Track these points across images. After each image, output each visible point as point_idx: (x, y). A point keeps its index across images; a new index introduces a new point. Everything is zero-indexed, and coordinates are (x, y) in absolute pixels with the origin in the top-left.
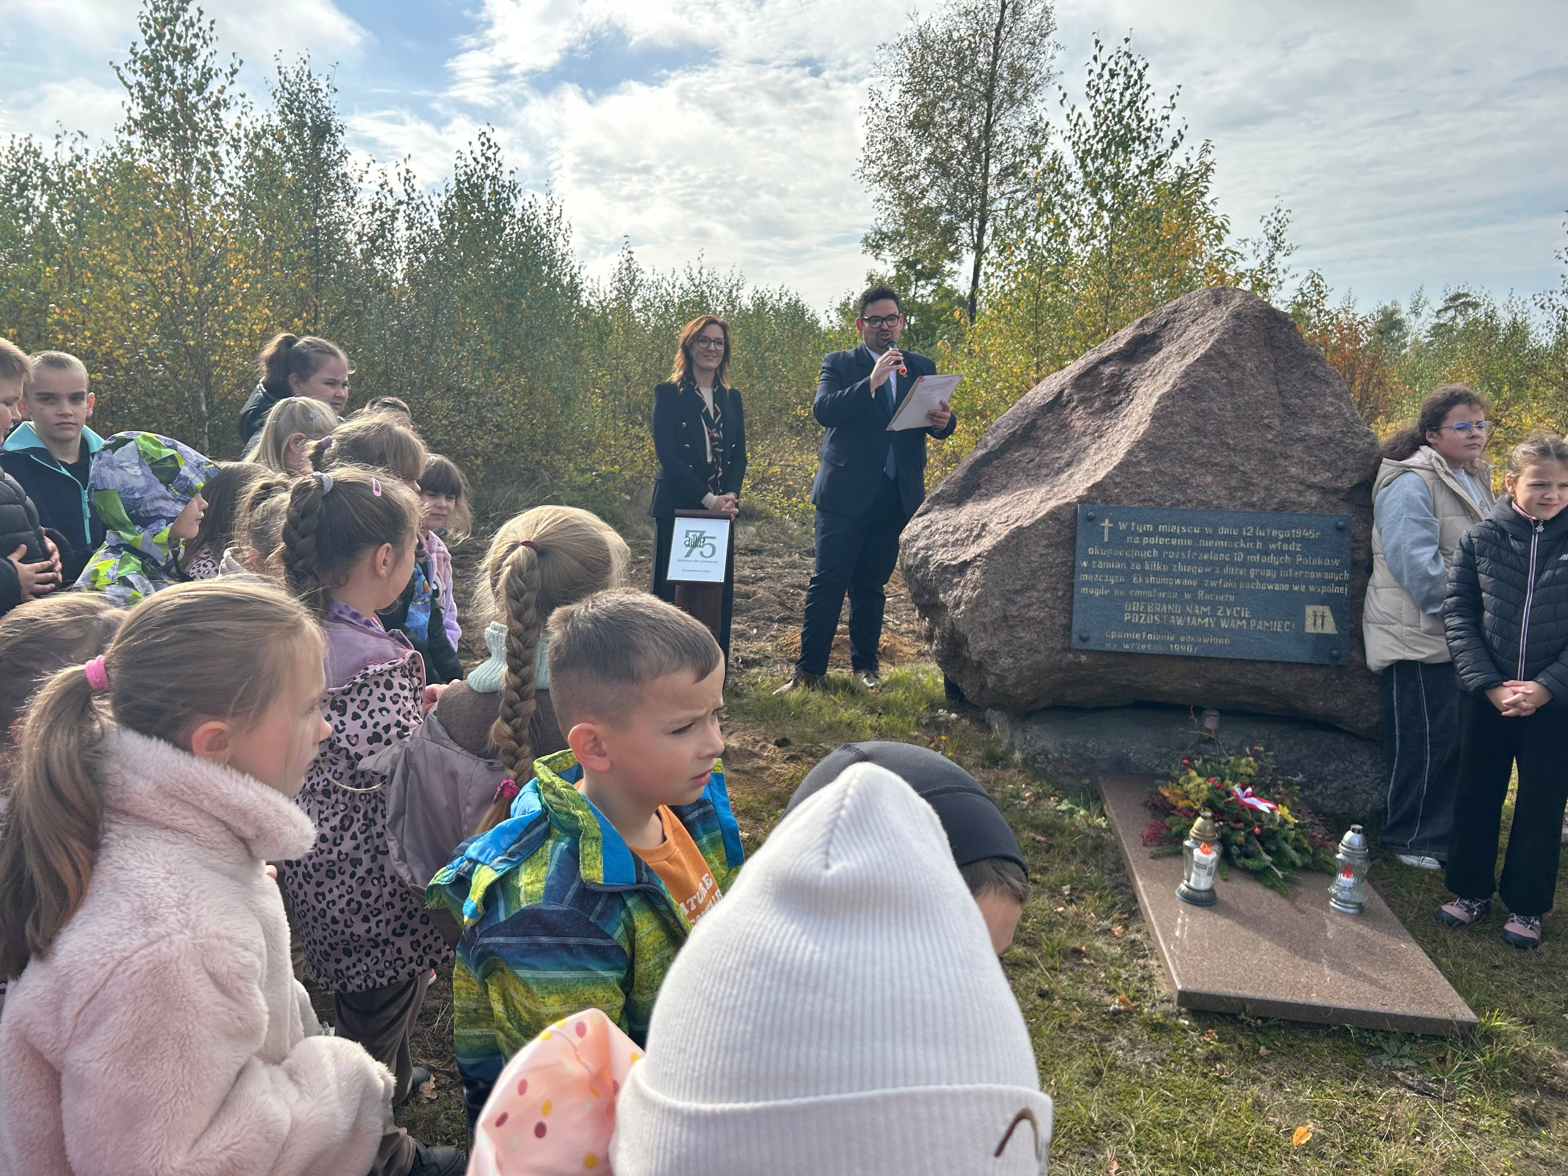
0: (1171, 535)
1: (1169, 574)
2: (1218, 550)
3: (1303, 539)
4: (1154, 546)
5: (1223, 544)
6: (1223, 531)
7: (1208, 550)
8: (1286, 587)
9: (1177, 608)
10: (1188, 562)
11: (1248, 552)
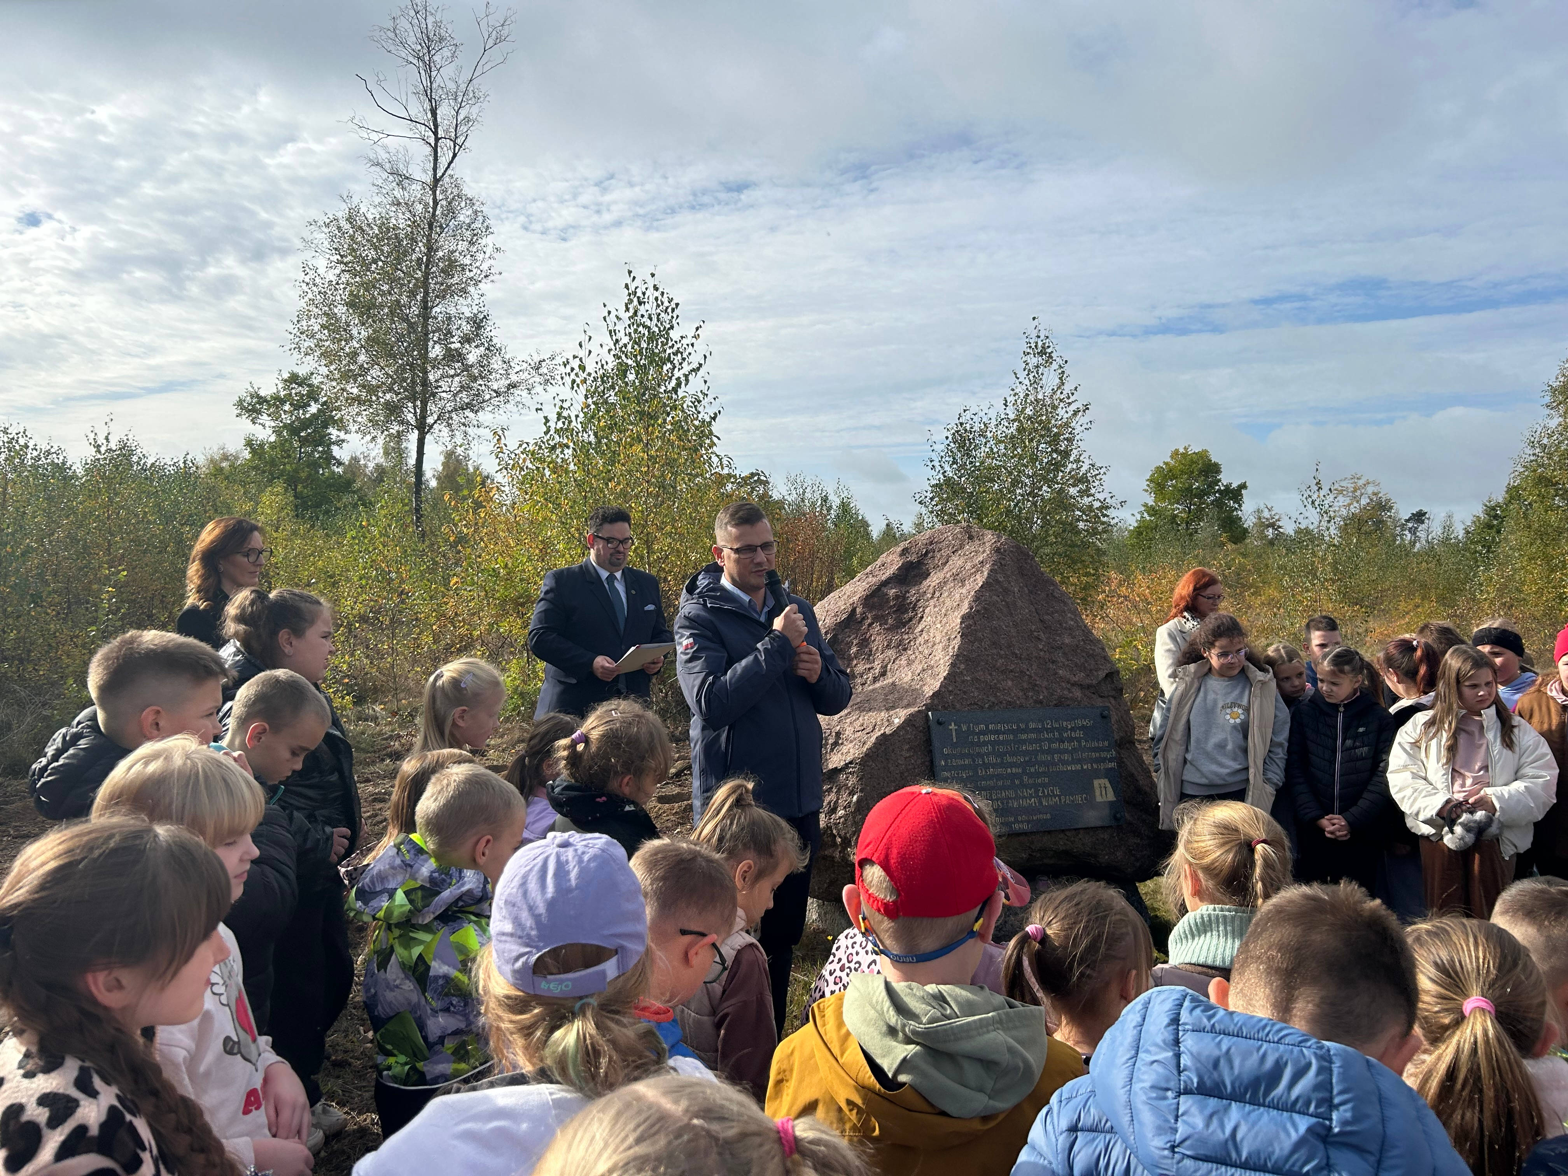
0: (997, 732)
1: (1002, 765)
2: (1031, 741)
3: (1083, 728)
4: (990, 742)
5: (1033, 736)
6: (1032, 725)
7: (1024, 742)
8: (1079, 767)
9: (1011, 793)
10: (1013, 754)
11: (1050, 741)
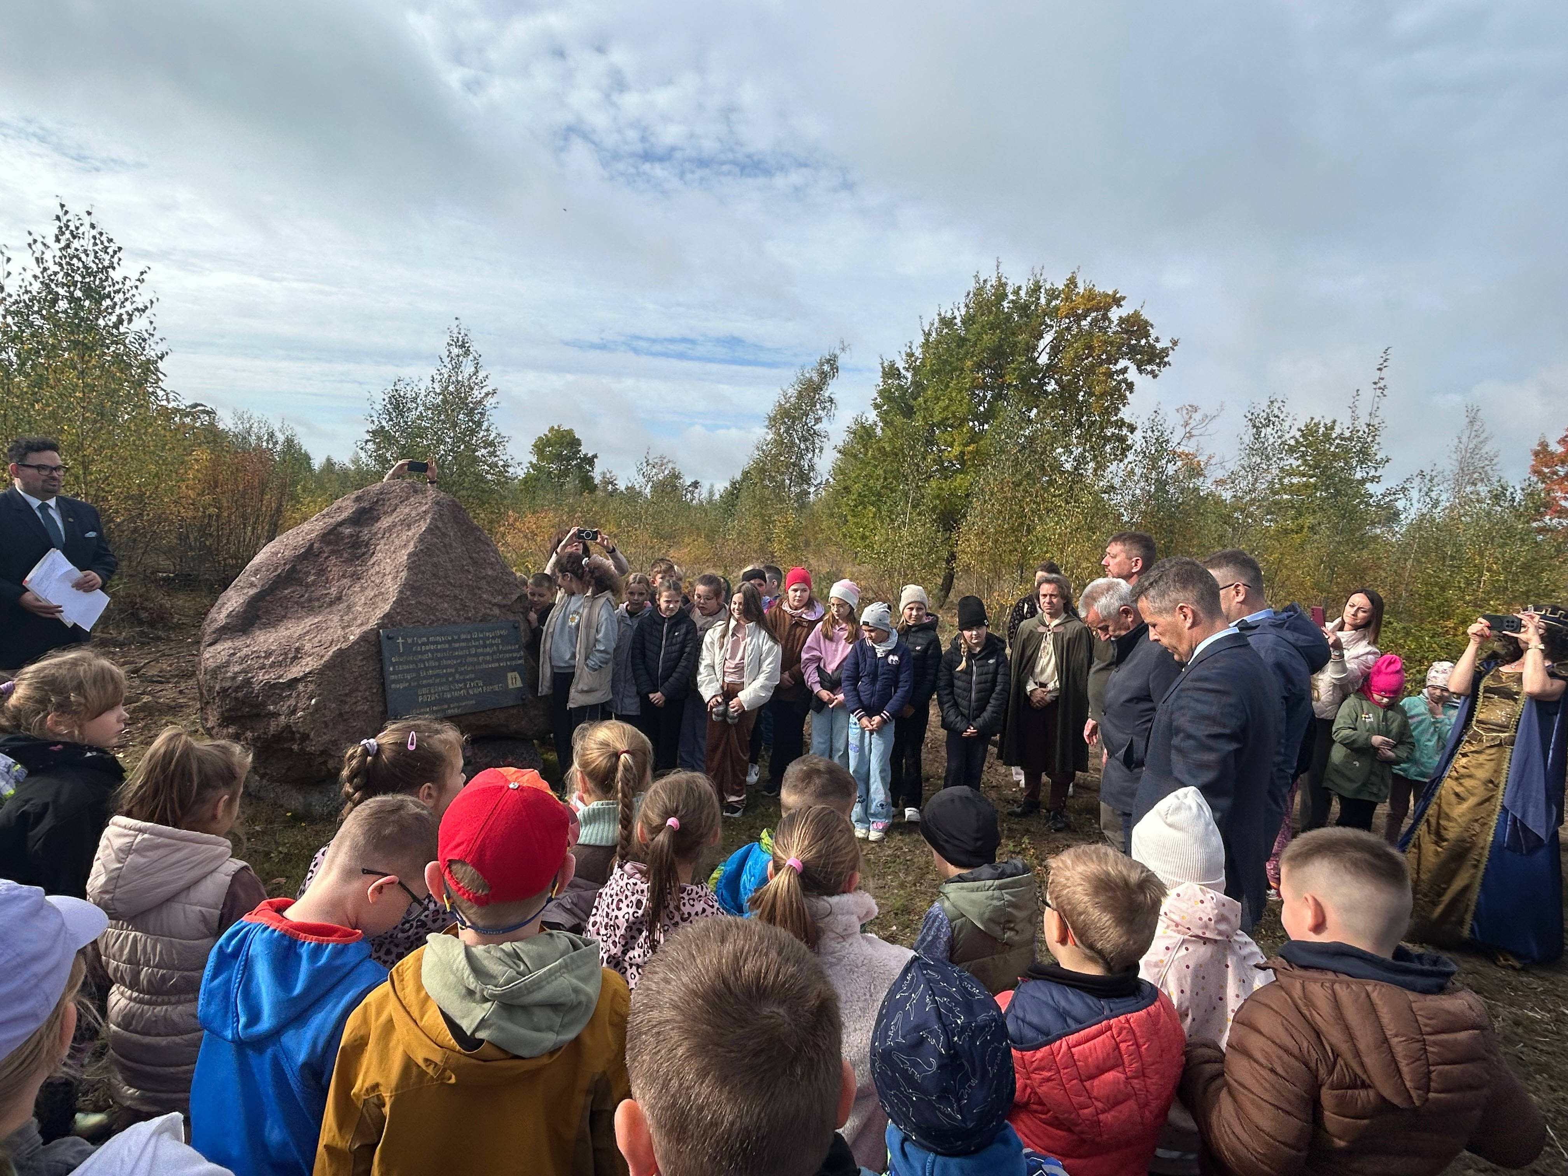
1: (439, 667)
2: (462, 648)
3: (501, 636)
4: (430, 650)
5: (464, 644)
6: (463, 636)
7: (457, 649)
8: (497, 665)
9: (446, 688)
10: (449, 658)
11: (477, 647)
